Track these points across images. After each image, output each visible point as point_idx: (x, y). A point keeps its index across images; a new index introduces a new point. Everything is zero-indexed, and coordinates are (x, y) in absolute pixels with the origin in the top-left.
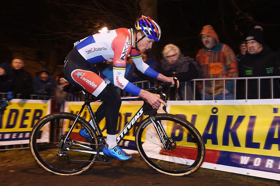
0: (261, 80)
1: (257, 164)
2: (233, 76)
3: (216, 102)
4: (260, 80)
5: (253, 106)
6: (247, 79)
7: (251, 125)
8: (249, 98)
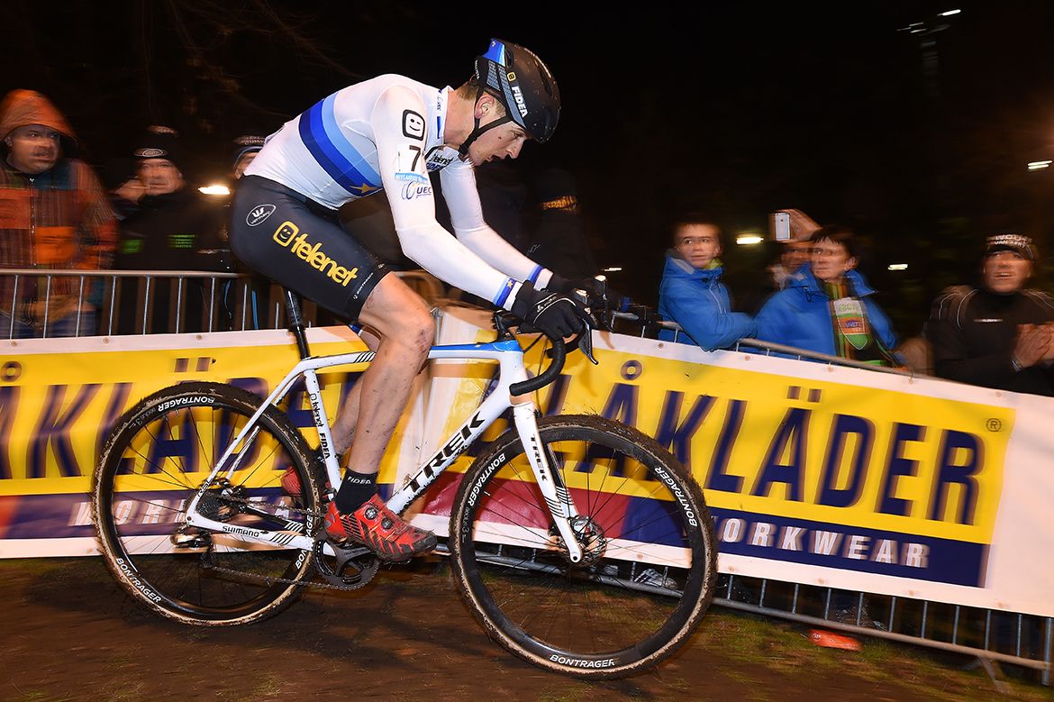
0: (154, 279)
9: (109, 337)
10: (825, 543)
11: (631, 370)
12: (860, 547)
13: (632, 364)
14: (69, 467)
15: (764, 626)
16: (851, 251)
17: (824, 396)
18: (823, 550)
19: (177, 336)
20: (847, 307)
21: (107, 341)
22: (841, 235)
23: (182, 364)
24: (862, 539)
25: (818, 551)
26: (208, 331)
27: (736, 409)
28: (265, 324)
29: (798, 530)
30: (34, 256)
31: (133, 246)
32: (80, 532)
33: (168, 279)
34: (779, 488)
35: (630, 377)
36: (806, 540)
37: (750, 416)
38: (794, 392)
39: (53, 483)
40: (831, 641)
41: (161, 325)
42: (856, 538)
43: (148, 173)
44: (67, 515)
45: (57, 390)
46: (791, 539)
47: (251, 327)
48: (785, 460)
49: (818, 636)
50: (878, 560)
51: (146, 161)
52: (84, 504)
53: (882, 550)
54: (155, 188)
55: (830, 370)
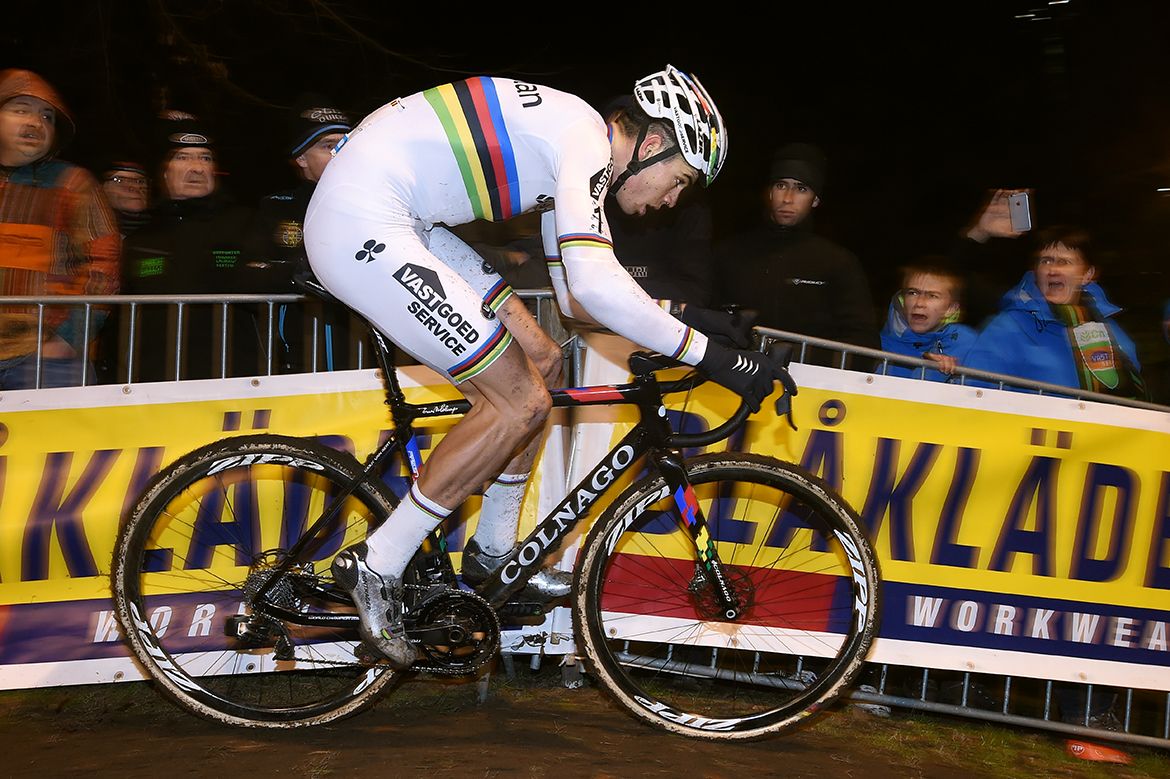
0: (188, 306)
2: (97, 288)
4: (183, 306)
5: (152, 409)
6: (133, 305)
8: (140, 378)
9: (130, 385)
10: (1083, 629)
11: (832, 413)
12: (1128, 632)
13: (832, 404)
14: (81, 564)
15: (1012, 737)
16: (1089, 257)
17: (1075, 441)
18: (1082, 637)
19: (224, 381)
20: (1091, 334)
21: (126, 390)
22: (1076, 238)
23: (231, 420)
24: (1129, 621)
25: (1076, 638)
26: (266, 374)
27: (967, 460)
28: (344, 362)
29: (1050, 613)
31: (152, 266)
32: (103, 650)
33: (209, 305)
34: (1023, 561)
35: (829, 421)
36: (1059, 626)
37: (985, 468)
38: (1037, 436)
39: (59, 587)
40: (1096, 753)
41: (200, 368)
42: (1122, 621)
44: (83, 630)
45: (58, 461)
46: (1041, 625)
47: (323, 368)
48: (1029, 524)
49: (1078, 748)
50: (1152, 647)
51: (185, 150)
52: (103, 615)
53: (1155, 634)
54: (192, 187)
55: (1082, 407)
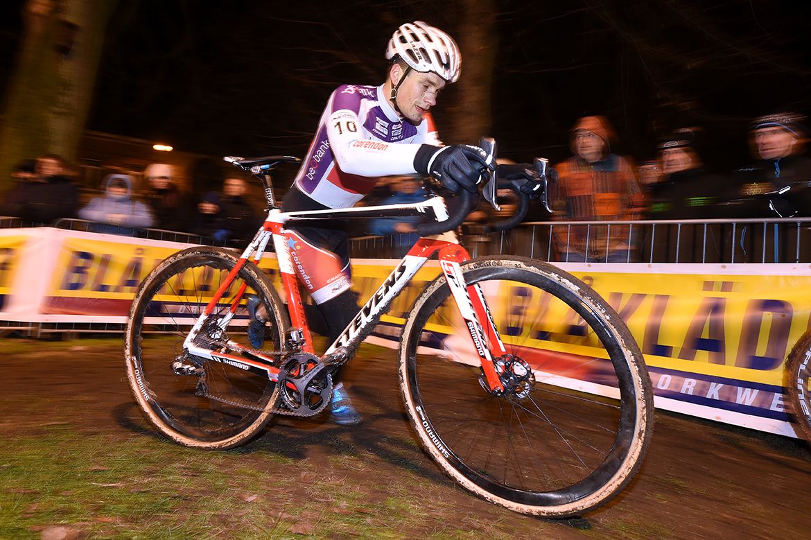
0: (684, 225)
1: (663, 386)
3: (589, 266)
7: (659, 311)
9: (651, 264)
19: (703, 265)
21: (649, 266)
23: (708, 285)
26: (730, 262)
30: (595, 210)
31: (659, 207)
33: (696, 225)
43: (667, 158)
51: (666, 150)
